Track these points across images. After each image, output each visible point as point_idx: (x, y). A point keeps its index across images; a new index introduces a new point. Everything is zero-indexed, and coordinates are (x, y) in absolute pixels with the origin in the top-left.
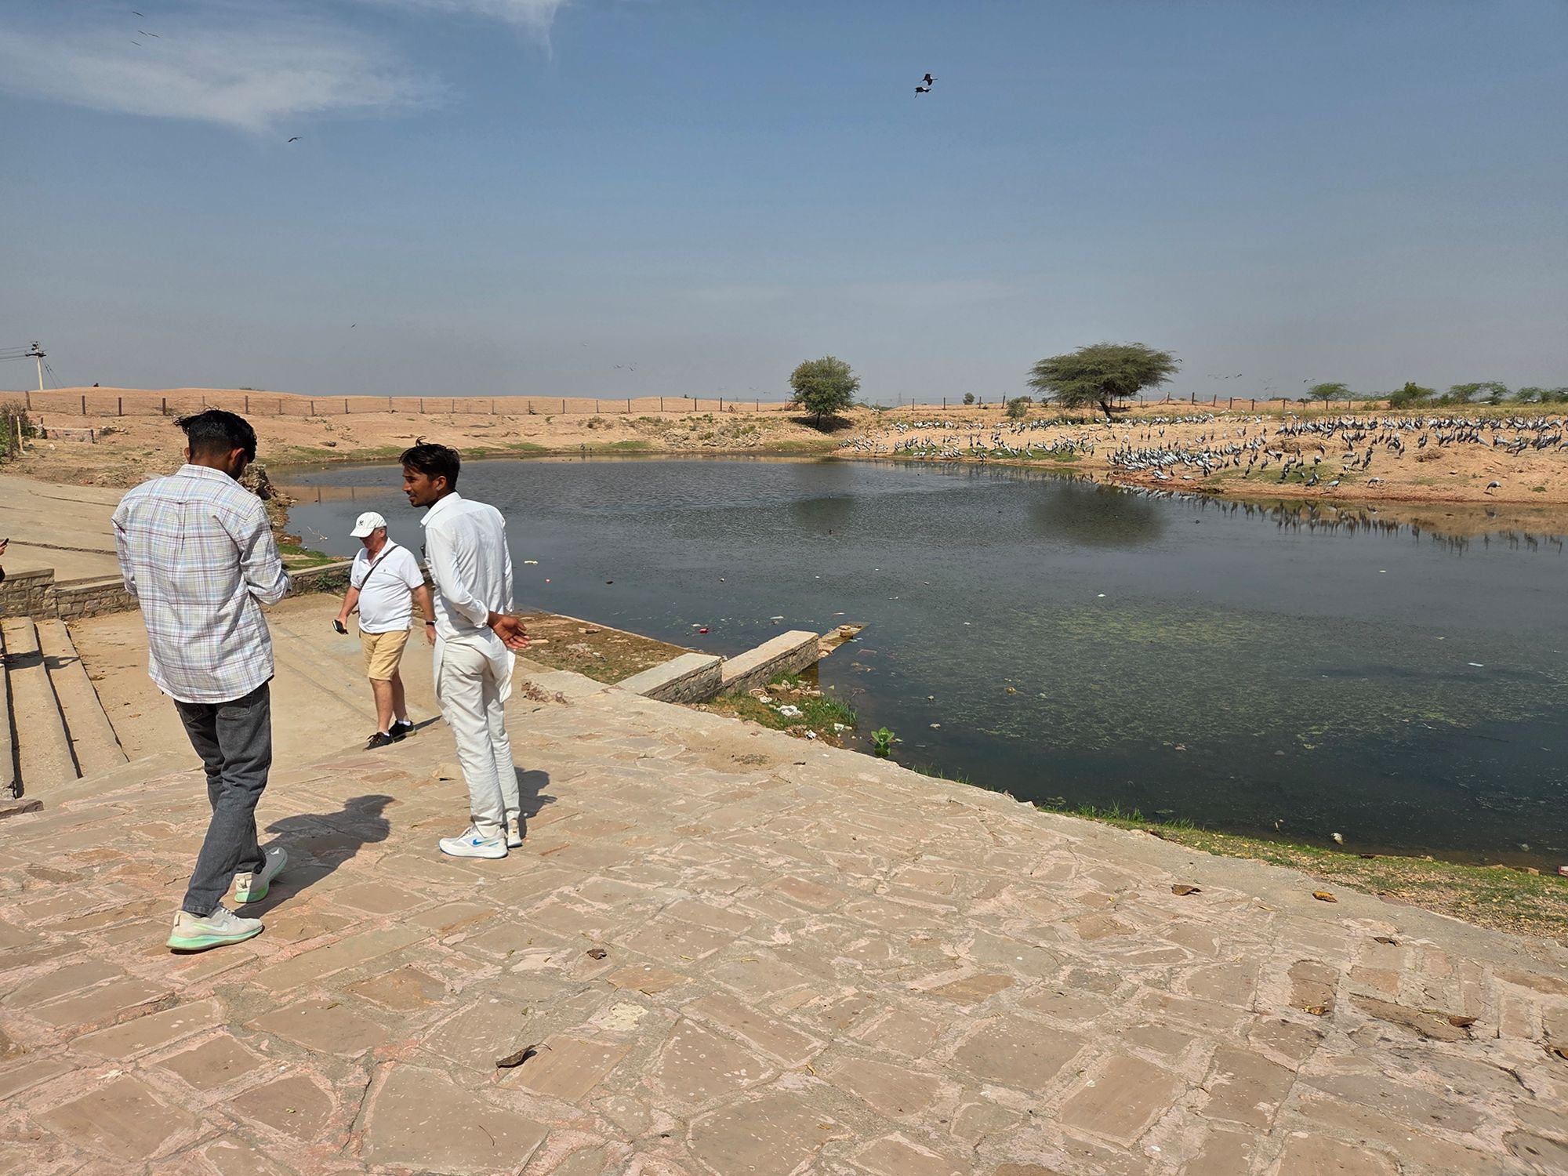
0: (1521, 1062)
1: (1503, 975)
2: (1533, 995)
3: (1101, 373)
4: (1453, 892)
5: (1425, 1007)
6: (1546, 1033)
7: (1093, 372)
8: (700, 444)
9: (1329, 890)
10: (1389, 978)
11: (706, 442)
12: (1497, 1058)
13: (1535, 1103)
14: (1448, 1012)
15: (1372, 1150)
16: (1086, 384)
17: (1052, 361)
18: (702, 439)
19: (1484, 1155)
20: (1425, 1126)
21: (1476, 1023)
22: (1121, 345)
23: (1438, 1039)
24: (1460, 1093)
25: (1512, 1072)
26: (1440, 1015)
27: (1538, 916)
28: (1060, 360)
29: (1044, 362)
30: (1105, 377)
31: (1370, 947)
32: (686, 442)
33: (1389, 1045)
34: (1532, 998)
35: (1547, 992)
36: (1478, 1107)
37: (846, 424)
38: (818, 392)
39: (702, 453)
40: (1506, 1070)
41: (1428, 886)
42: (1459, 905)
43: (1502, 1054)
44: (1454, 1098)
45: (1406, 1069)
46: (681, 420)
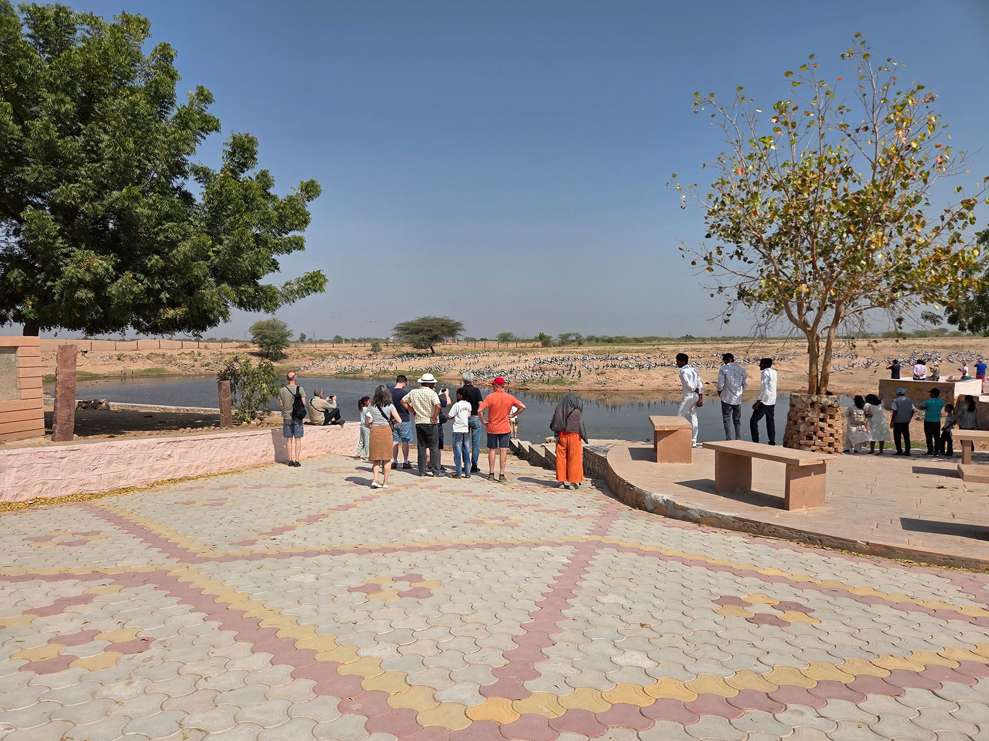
3: (431, 331)
7: (428, 331)
8: (203, 370)
11: (207, 368)
16: (425, 337)
17: (404, 324)
18: (203, 366)
28: (409, 324)
29: (401, 324)
30: (434, 333)
32: (193, 368)
38: (270, 338)
39: (205, 375)
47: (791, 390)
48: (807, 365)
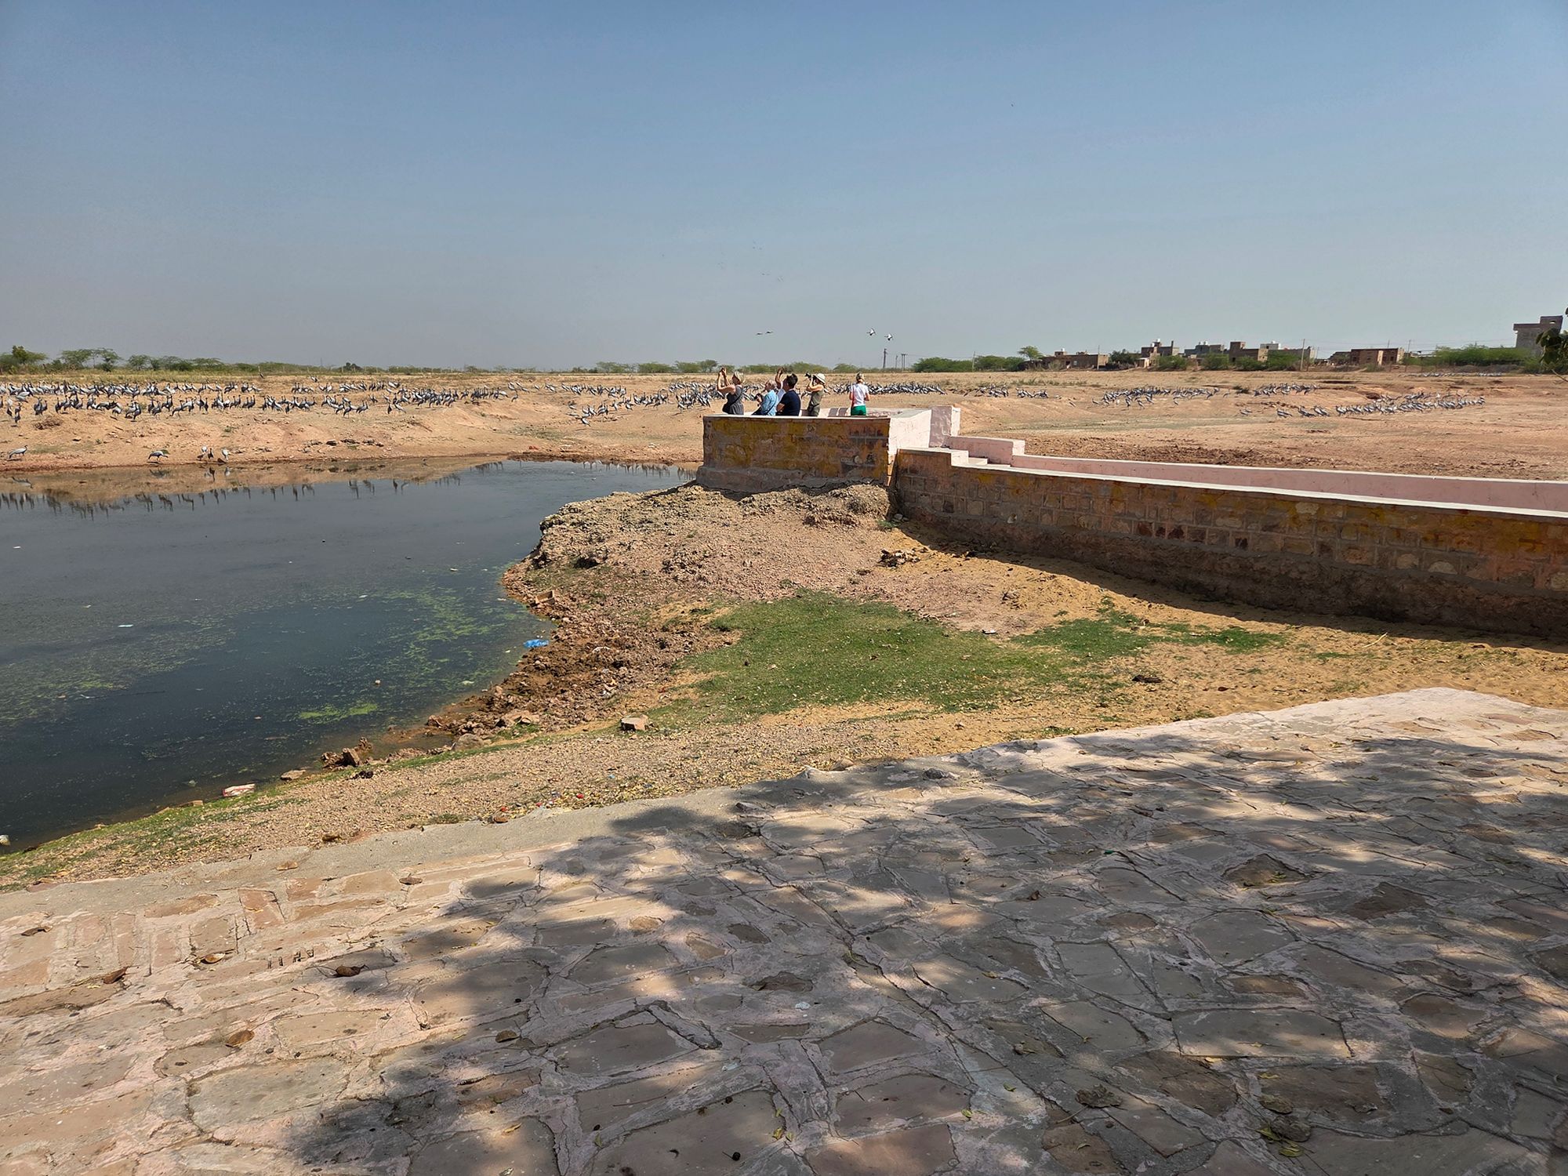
0: (171, 986)
1: (154, 914)
2: (182, 919)
4: (114, 852)
5: (77, 980)
6: (194, 949)
10: (37, 969)
12: (148, 995)
13: (183, 1018)
14: (102, 973)
15: (19, 1157)
19: (135, 1094)
20: (76, 1100)
21: (129, 971)
23: (91, 1005)
24: (112, 1047)
25: (163, 1001)
26: (92, 980)
27: (194, 844)
31: (16, 945)
33: (38, 1038)
34: (180, 923)
35: (193, 911)
36: (127, 1052)
40: (157, 1001)
41: (88, 856)
42: (119, 863)
43: (154, 989)
44: (107, 1055)
45: (56, 1053)
47: (508, 454)
48: (538, 407)
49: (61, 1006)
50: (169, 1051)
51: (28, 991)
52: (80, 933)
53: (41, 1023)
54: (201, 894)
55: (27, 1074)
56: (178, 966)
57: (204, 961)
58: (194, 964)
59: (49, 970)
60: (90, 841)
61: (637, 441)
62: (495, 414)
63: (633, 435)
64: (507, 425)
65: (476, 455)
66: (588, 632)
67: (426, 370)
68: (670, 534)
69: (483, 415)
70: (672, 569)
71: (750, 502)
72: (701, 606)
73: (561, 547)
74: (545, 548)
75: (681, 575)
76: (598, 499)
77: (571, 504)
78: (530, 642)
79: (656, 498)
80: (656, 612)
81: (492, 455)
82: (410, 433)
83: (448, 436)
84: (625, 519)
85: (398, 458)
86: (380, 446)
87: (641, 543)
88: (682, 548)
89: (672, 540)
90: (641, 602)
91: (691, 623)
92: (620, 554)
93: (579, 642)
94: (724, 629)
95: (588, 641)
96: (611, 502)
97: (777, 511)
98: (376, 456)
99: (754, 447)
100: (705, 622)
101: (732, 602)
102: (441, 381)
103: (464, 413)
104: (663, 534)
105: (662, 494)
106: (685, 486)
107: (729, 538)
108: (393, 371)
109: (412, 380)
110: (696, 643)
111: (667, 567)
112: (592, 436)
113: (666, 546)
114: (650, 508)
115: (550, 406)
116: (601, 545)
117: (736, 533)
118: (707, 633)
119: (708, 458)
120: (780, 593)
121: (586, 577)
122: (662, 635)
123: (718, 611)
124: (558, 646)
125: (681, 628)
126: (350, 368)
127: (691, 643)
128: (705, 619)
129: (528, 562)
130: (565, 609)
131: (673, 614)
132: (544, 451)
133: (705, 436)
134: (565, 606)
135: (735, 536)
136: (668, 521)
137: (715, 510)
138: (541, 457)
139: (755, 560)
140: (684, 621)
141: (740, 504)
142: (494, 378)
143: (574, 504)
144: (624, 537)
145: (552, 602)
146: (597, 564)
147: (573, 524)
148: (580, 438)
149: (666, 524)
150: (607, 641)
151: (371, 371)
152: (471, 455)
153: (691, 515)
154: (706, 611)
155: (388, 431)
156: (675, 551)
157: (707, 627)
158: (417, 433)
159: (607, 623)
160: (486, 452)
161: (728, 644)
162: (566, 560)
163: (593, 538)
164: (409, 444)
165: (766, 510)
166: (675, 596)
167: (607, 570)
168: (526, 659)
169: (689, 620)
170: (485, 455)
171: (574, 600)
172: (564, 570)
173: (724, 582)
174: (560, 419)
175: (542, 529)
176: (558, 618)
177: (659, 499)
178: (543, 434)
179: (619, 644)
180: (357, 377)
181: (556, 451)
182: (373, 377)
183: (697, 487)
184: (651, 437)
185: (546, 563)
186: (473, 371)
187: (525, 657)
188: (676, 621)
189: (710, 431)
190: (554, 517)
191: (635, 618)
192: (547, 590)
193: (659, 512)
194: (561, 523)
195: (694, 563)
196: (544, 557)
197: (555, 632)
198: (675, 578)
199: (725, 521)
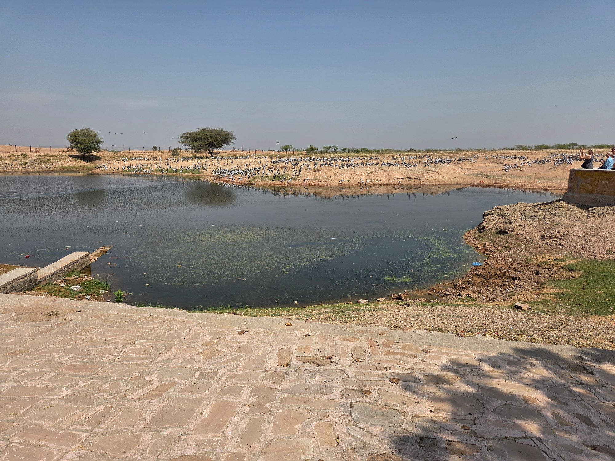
0: (345, 366)
1: (340, 339)
2: (349, 343)
3: (207, 139)
4: (328, 314)
5: (318, 355)
6: (352, 355)
7: (204, 138)
8: (20, 167)
9: (290, 322)
10: (307, 348)
11: (24, 166)
12: (339, 367)
13: (349, 379)
14: (325, 355)
15: (302, 409)
16: (202, 143)
17: (188, 134)
18: (21, 165)
19: (335, 401)
20: (318, 396)
21: (333, 357)
22: (214, 128)
23: (322, 365)
24: (328, 382)
25: (343, 371)
26: (323, 357)
27: (351, 317)
28: (191, 133)
29: (185, 134)
30: (209, 141)
31: (303, 339)
33: (308, 371)
34: (348, 345)
35: (352, 342)
36: (333, 385)
37: (98, 158)
39: (22, 172)
40: (341, 370)
41: (320, 314)
42: (329, 318)
43: (340, 365)
44: (327, 384)
45: (313, 378)
46: (8, 156)
47: (470, 184)
48: (486, 165)
49: (314, 363)
50: (345, 389)
51: (305, 355)
52: (319, 339)
53: (309, 366)
54: (355, 336)
55: (305, 382)
56: (348, 360)
57: (355, 360)
58: (352, 360)
59: (311, 349)
60: (321, 309)
61: (531, 180)
62: (466, 167)
63: (530, 177)
64: (471, 172)
65: (457, 184)
66: (501, 262)
67: (440, 150)
68: (546, 223)
69: (461, 168)
70: (545, 239)
71: (592, 210)
72: (560, 258)
73: (492, 224)
74: (484, 224)
75: (550, 242)
76: (510, 205)
77: (498, 206)
78: (474, 263)
79: (540, 206)
80: (535, 257)
81: (463, 184)
82: (432, 175)
83: (446, 177)
84: (523, 215)
85: (426, 185)
86: (420, 180)
87: (530, 226)
88: (552, 230)
89: (547, 225)
90: (528, 252)
91: (553, 265)
92: (520, 230)
93: (497, 266)
94: (571, 270)
95: (501, 266)
96: (517, 206)
97: (608, 216)
98: (418, 183)
99: (598, 184)
100: (561, 265)
101: (577, 258)
102: (446, 155)
103: (454, 168)
104: (542, 223)
105: (543, 204)
106: (556, 201)
107: (578, 227)
108: (427, 151)
109: (435, 154)
110: (555, 275)
111: (543, 238)
112: (509, 177)
113: (543, 228)
114: (537, 210)
115: (491, 164)
116: (510, 225)
117: (582, 225)
118: (562, 270)
119: (570, 189)
120: (606, 257)
121: (502, 238)
122: (537, 268)
123: (569, 261)
124: (486, 266)
125: (548, 266)
126: (412, 150)
127: (553, 274)
128: (561, 264)
129: (476, 229)
130: (491, 251)
131: (544, 260)
132: (487, 183)
133: (570, 179)
134: (491, 250)
135: (582, 226)
136: (545, 217)
137: (572, 213)
138: (485, 186)
139: (592, 239)
140: (550, 263)
141: (586, 211)
142: (468, 153)
143: (499, 207)
144: (522, 223)
145: (485, 248)
146: (507, 233)
147: (498, 215)
148: (504, 178)
149: (544, 218)
150: (510, 267)
151: (419, 151)
152: (455, 184)
153: (558, 215)
154: (562, 260)
155: (424, 174)
156: (548, 231)
157: (562, 268)
158: (434, 175)
159: (511, 259)
160: (461, 183)
161: (573, 277)
162: (493, 230)
163: (507, 221)
164: (431, 179)
165: (601, 215)
166: (546, 251)
167: (513, 236)
168: (472, 270)
169: (552, 263)
170: (460, 184)
171: (495, 248)
172: (492, 234)
173: (573, 248)
174: (495, 170)
175: (484, 216)
176: (487, 254)
177: (542, 206)
178: (487, 176)
179: (515, 269)
180: (414, 154)
181: (492, 183)
182: (420, 153)
183: (562, 202)
184: (538, 178)
185: (484, 230)
186: (459, 150)
187: (471, 269)
188: (545, 263)
189: (573, 176)
190: (489, 212)
191: (524, 259)
192: (484, 242)
193: (541, 212)
194: (492, 214)
195: (557, 237)
196: (483, 228)
197: (485, 260)
198: (547, 243)
199: (577, 219)
